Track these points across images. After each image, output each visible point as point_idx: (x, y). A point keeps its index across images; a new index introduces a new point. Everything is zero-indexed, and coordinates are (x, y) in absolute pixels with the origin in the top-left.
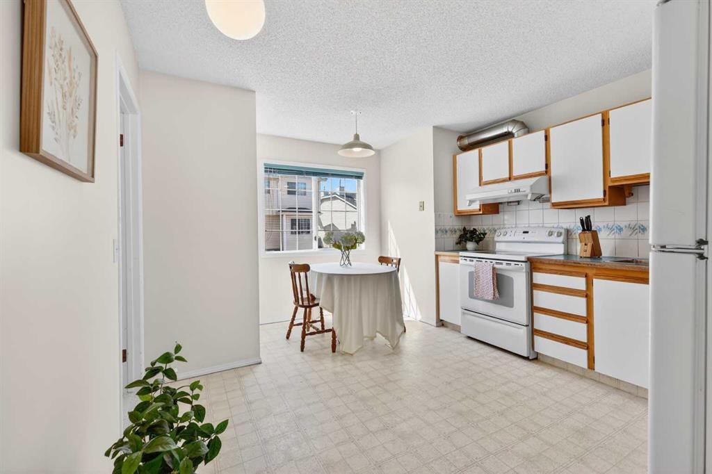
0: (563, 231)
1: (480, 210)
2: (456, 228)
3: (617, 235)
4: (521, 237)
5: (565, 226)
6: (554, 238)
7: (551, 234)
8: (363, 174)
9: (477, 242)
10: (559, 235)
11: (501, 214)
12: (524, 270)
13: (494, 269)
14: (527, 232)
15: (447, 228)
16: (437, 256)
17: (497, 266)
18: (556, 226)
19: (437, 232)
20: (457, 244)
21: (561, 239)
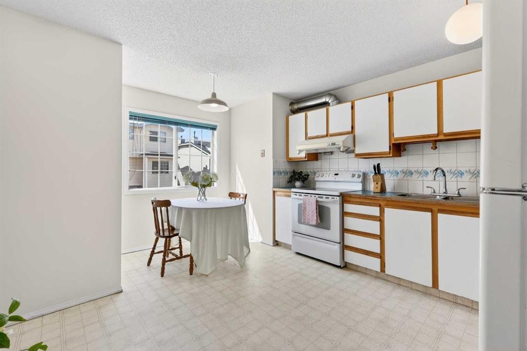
0: (361, 174)
1: (306, 157)
2: (288, 170)
3: (395, 177)
4: (332, 178)
5: (363, 170)
6: (356, 179)
7: (353, 176)
8: (216, 126)
9: (303, 182)
10: (359, 176)
11: (319, 161)
12: (338, 202)
13: (317, 201)
14: (337, 174)
15: (282, 170)
16: (274, 192)
17: (319, 199)
18: (356, 170)
19: (274, 173)
20: (288, 182)
21: (360, 179)
